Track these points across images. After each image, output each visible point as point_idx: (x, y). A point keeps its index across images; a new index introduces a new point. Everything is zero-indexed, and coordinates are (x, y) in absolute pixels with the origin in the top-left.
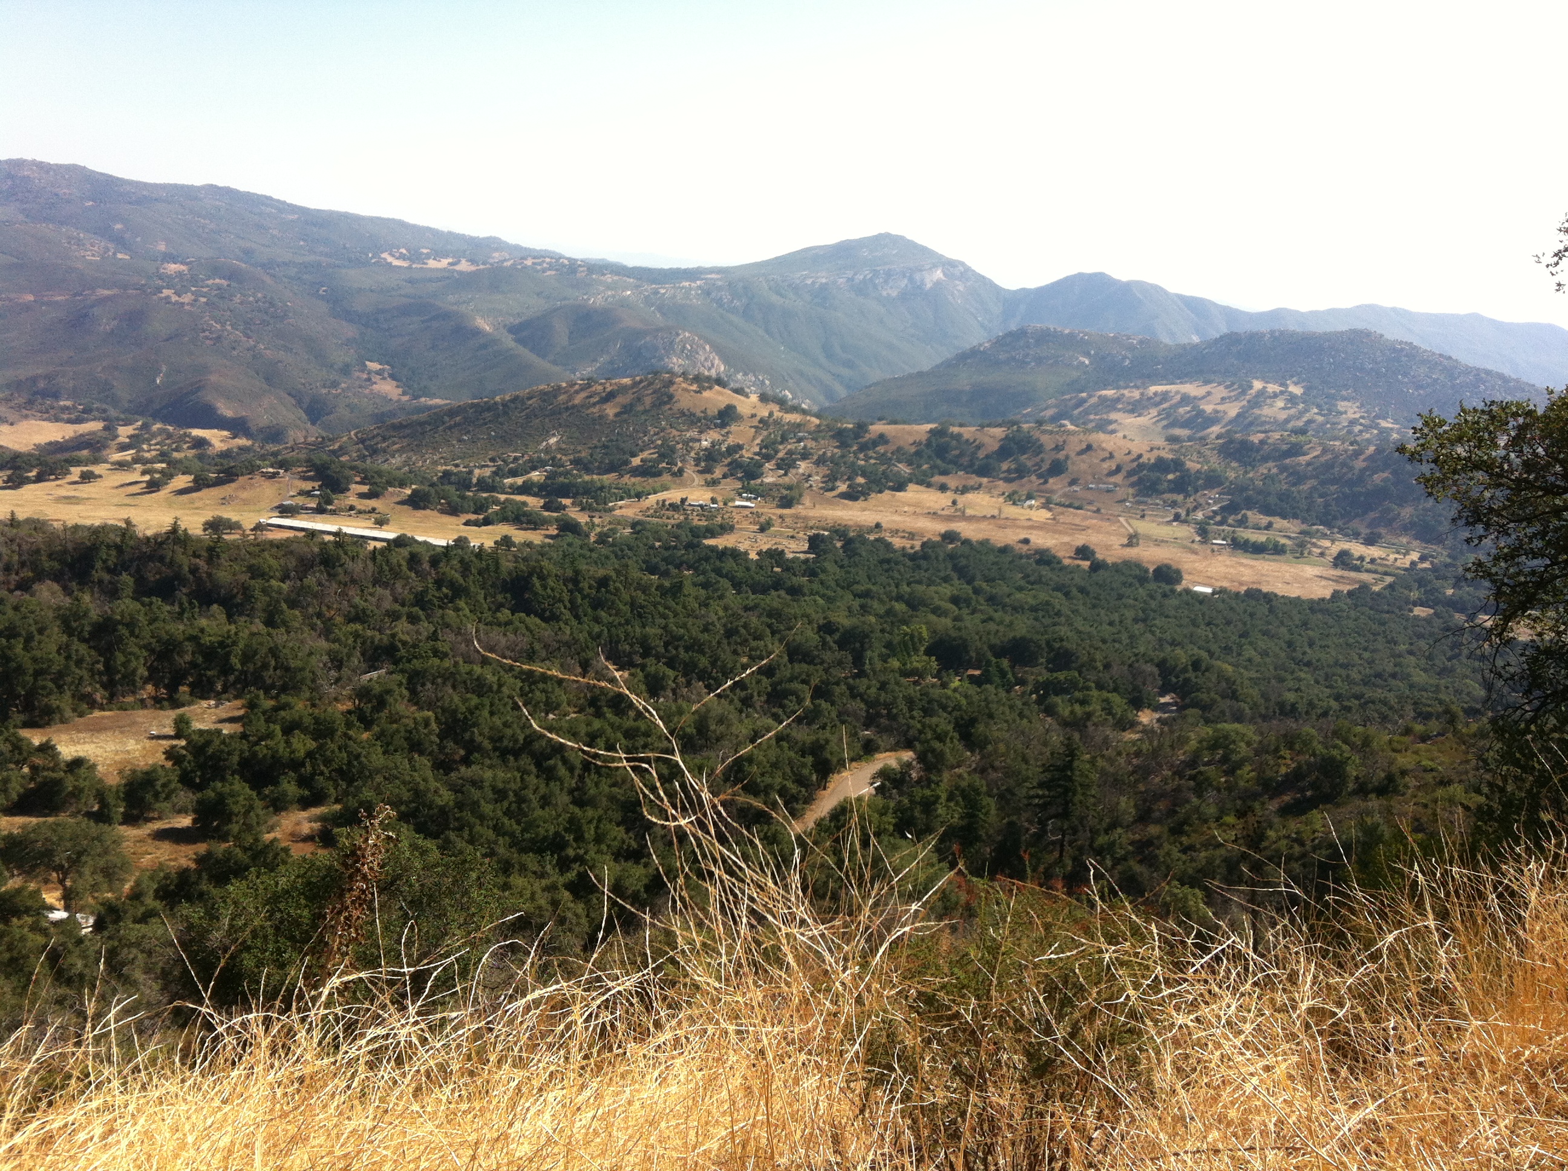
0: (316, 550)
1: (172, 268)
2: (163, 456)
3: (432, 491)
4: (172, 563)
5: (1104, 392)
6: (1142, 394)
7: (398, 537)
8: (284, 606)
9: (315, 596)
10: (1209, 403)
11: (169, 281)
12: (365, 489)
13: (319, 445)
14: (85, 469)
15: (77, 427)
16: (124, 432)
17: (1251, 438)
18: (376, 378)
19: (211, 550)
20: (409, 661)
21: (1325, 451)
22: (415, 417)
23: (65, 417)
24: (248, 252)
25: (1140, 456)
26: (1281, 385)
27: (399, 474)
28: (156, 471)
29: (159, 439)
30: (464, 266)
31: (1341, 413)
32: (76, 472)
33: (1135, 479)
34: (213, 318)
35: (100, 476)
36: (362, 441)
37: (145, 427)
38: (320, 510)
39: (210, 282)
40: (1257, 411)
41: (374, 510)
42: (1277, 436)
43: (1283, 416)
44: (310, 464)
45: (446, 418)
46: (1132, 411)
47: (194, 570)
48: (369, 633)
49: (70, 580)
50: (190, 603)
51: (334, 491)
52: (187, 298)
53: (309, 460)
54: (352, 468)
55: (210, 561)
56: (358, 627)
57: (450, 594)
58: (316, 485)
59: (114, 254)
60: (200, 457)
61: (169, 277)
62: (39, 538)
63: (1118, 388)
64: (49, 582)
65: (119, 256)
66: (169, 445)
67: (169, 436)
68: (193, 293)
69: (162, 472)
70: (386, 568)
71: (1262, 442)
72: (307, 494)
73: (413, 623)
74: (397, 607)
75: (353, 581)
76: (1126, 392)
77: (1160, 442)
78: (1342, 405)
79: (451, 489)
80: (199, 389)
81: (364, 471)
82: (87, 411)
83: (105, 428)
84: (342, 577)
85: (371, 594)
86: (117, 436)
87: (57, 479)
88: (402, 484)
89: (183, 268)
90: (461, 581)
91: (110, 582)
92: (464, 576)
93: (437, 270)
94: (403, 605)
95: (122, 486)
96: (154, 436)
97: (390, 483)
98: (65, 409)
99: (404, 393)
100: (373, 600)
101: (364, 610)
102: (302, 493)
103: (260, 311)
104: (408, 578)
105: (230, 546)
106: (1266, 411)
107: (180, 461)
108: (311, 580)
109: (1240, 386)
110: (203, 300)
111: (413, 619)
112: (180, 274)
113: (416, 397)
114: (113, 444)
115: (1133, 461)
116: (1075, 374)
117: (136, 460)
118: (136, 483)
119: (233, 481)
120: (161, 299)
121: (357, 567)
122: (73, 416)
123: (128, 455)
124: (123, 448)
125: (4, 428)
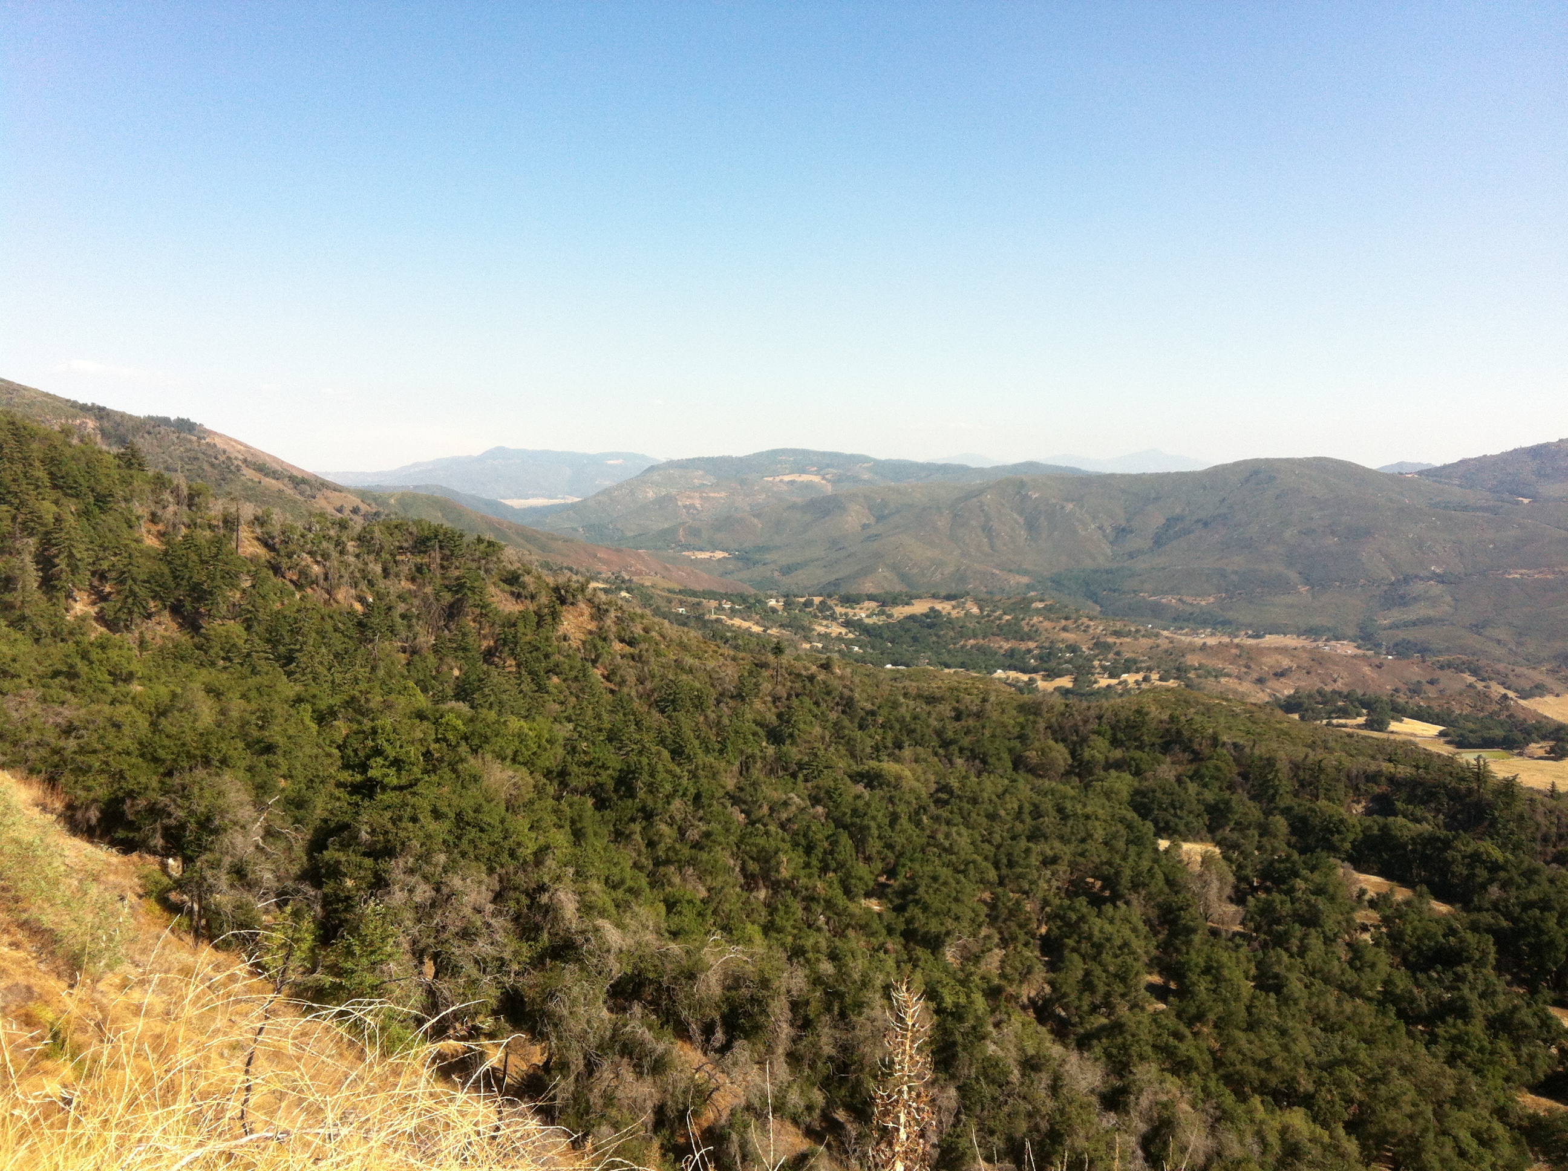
125: (1549, 699)
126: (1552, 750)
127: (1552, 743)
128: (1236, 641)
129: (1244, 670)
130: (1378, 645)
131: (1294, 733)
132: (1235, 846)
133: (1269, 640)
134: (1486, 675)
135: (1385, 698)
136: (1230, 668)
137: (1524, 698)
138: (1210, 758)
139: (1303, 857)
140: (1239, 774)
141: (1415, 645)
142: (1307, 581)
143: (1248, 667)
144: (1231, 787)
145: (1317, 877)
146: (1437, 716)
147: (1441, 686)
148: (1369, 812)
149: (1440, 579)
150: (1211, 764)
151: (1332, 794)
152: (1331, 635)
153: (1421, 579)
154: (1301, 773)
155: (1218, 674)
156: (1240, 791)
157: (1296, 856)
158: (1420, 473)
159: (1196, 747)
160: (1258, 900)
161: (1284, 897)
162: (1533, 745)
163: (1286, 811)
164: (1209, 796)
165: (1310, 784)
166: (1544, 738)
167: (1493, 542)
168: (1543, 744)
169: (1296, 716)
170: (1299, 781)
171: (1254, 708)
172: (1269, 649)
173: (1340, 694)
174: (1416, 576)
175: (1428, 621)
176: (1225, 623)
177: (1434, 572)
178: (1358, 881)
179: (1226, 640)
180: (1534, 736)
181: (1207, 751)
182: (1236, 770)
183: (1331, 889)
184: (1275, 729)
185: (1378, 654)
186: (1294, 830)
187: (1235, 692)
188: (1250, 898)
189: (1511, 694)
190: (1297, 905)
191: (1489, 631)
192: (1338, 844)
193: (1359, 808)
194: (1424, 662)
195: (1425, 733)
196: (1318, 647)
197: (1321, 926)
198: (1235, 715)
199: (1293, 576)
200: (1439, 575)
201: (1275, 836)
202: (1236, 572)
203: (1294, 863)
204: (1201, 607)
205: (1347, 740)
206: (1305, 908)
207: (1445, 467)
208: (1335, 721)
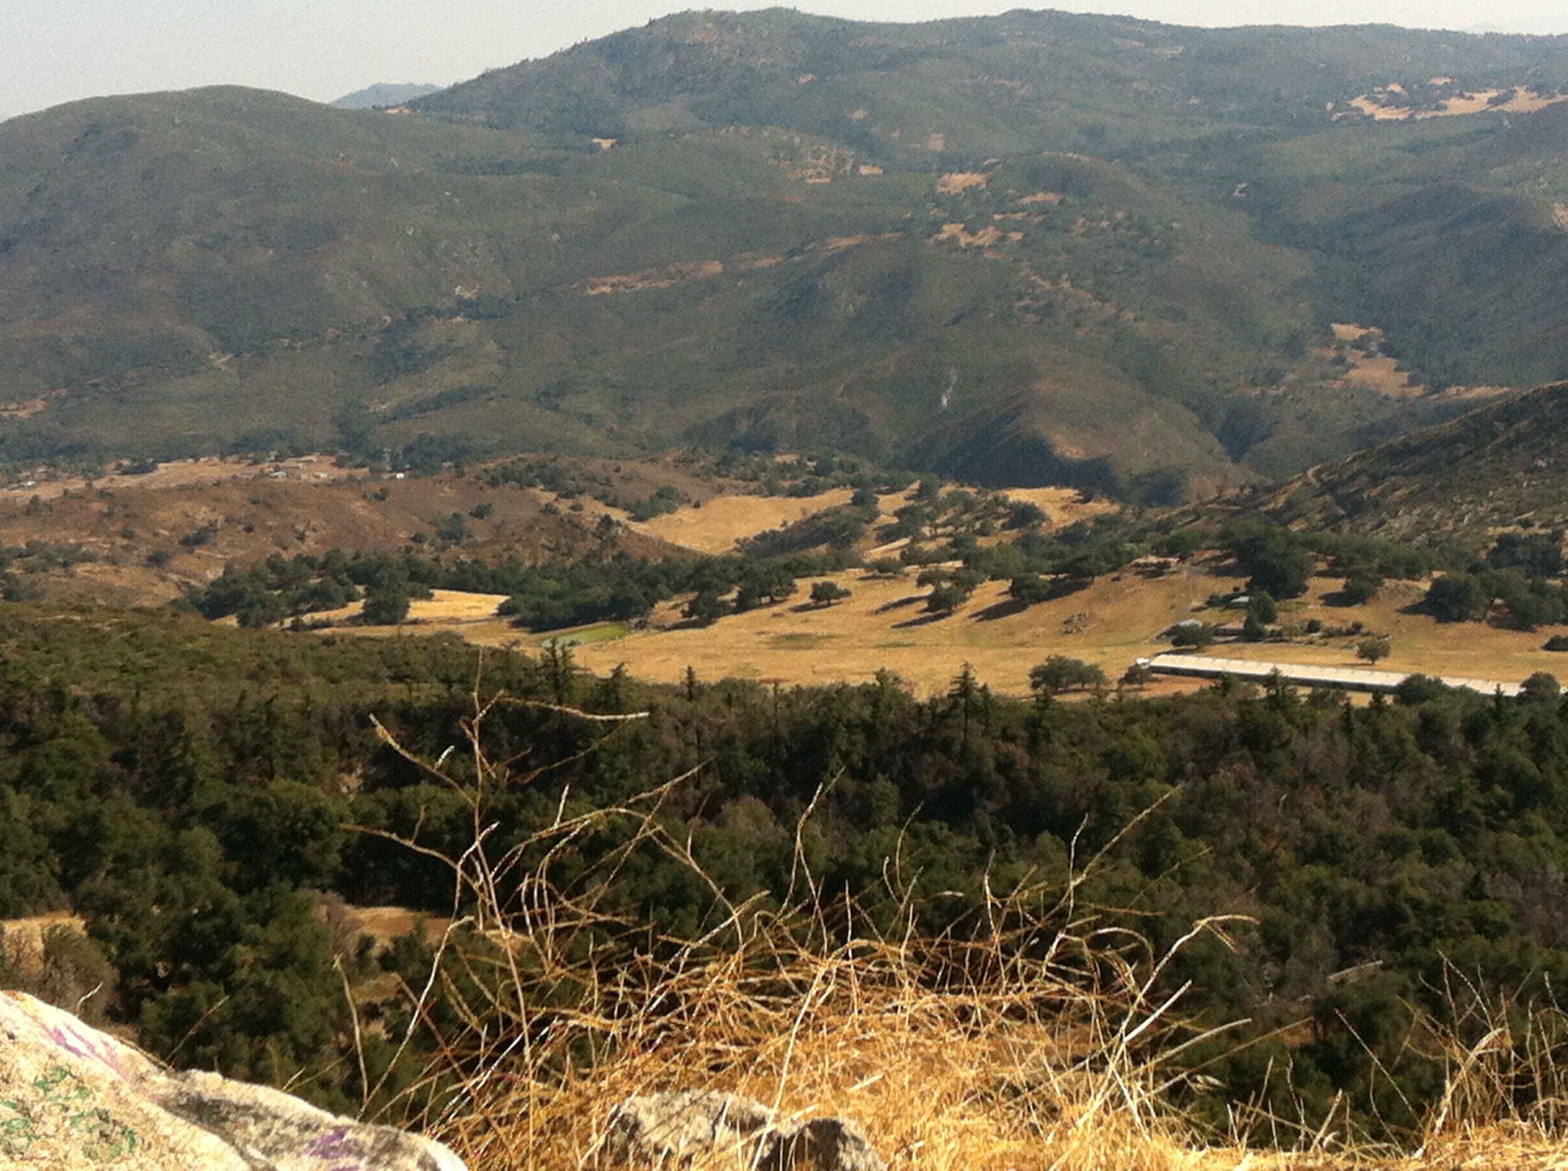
0: (1232, 715)
1: (958, 181)
2: (958, 547)
3: (1474, 580)
4: (963, 756)
7: (1408, 682)
8: (1176, 833)
9: (1236, 809)
11: (953, 207)
12: (1337, 585)
13: (1247, 503)
14: (819, 580)
15: (805, 502)
16: (889, 505)
18: (1354, 356)
19: (1033, 724)
20: (1426, 942)
22: (1432, 430)
23: (787, 484)
24: (1095, 133)
27: (1405, 551)
28: (945, 576)
29: (950, 513)
30: (1524, 101)
32: (804, 586)
34: (1036, 269)
35: (847, 593)
36: (1330, 488)
37: (925, 491)
38: (1251, 635)
39: (1027, 200)
41: (1357, 627)
44: (1228, 542)
45: (1499, 426)
47: (1005, 766)
48: (1345, 884)
49: (789, 793)
50: (1002, 832)
51: (1276, 595)
52: (986, 237)
53: (1223, 536)
54: (1311, 544)
55: (1032, 746)
56: (1321, 871)
57: (1510, 797)
58: (1241, 582)
59: (855, 167)
60: (1026, 544)
61: (955, 200)
62: (731, 716)
64: (750, 798)
65: (864, 170)
66: (970, 524)
67: (969, 506)
68: (998, 225)
69: (953, 577)
70: (1373, 747)
72: (1225, 603)
73: (1431, 863)
74: (1401, 829)
75: (1310, 777)
79: (1515, 577)
80: (1018, 411)
81: (1333, 549)
82: (823, 470)
83: (857, 501)
84: (1287, 770)
85: (1348, 804)
86: (877, 514)
87: (773, 602)
88: (1413, 571)
89: (977, 178)
90: (1532, 769)
91: (858, 795)
92: (1539, 759)
93: (1466, 117)
94: (1412, 824)
95: (885, 609)
96: (941, 508)
97: (1387, 571)
98: (784, 470)
99: (1413, 382)
100: (1352, 816)
101: (1332, 838)
102: (1213, 602)
103: (1121, 245)
104: (1419, 767)
105: (1069, 715)
107: (987, 553)
108: (1224, 778)
110: (1017, 236)
111: (1434, 854)
112: (971, 191)
113: (1438, 387)
114: (870, 530)
117: (909, 558)
118: (909, 601)
119: (1083, 586)
120: (941, 243)
121: (1314, 748)
122: (799, 482)
123: (893, 550)
124: (888, 535)
125: (685, 514)
126: (693, 609)
127: (691, 596)
128: (98, 484)
129: (121, 541)
130: (377, 456)
131: (220, 656)
132: (111, 906)
133: (169, 473)
134: (571, 485)
135: (396, 557)
136: (93, 543)
137: (641, 519)
138: (54, 734)
139: (247, 900)
140: (114, 758)
141: (442, 444)
142: (226, 345)
143: (127, 534)
144: (101, 788)
145: (274, 934)
146: (493, 576)
147: (497, 519)
148: (370, 785)
149: (472, 310)
150: (53, 747)
151: (299, 763)
152: (284, 445)
153: (439, 314)
154: (236, 733)
155: (70, 558)
156: (116, 791)
157: (233, 900)
158: (413, 105)
159: (22, 718)
160: (164, 1004)
161: (212, 987)
162: (661, 604)
163: (213, 815)
164: (56, 815)
165: (256, 751)
166: (679, 588)
167: (555, 228)
168: (677, 599)
169: (232, 621)
170: (233, 749)
171: (137, 619)
172: (167, 491)
173: (310, 562)
174: (429, 310)
175: (459, 397)
176: (73, 451)
177: (460, 301)
178: (356, 924)
179: (78, 485)
180: (662, 588)
181: (43, 724)
182: (106, 749)
183: (303, 952)
184: (184, 653)
185: (376, 472)
186: (231, 848)
187: (108, 590)
188: (147, 1004)
189: (618, 515)
190: (240, 997)
191: (570, 402)
192: (315, 860)
193: (352, 782)
194: (461, 475)
195: (475, 613)
196: (263, 475)
197: (288, 1028)
198: (101, 639)
199: (198, 336)
200: (468, 304)
201: (195, 870)
202: (81, 342)
203: (229, 915)
204: (22, 422)
205: (324, 651)
206: (254, 998)
207: (456, 89)
208: (307, 618)
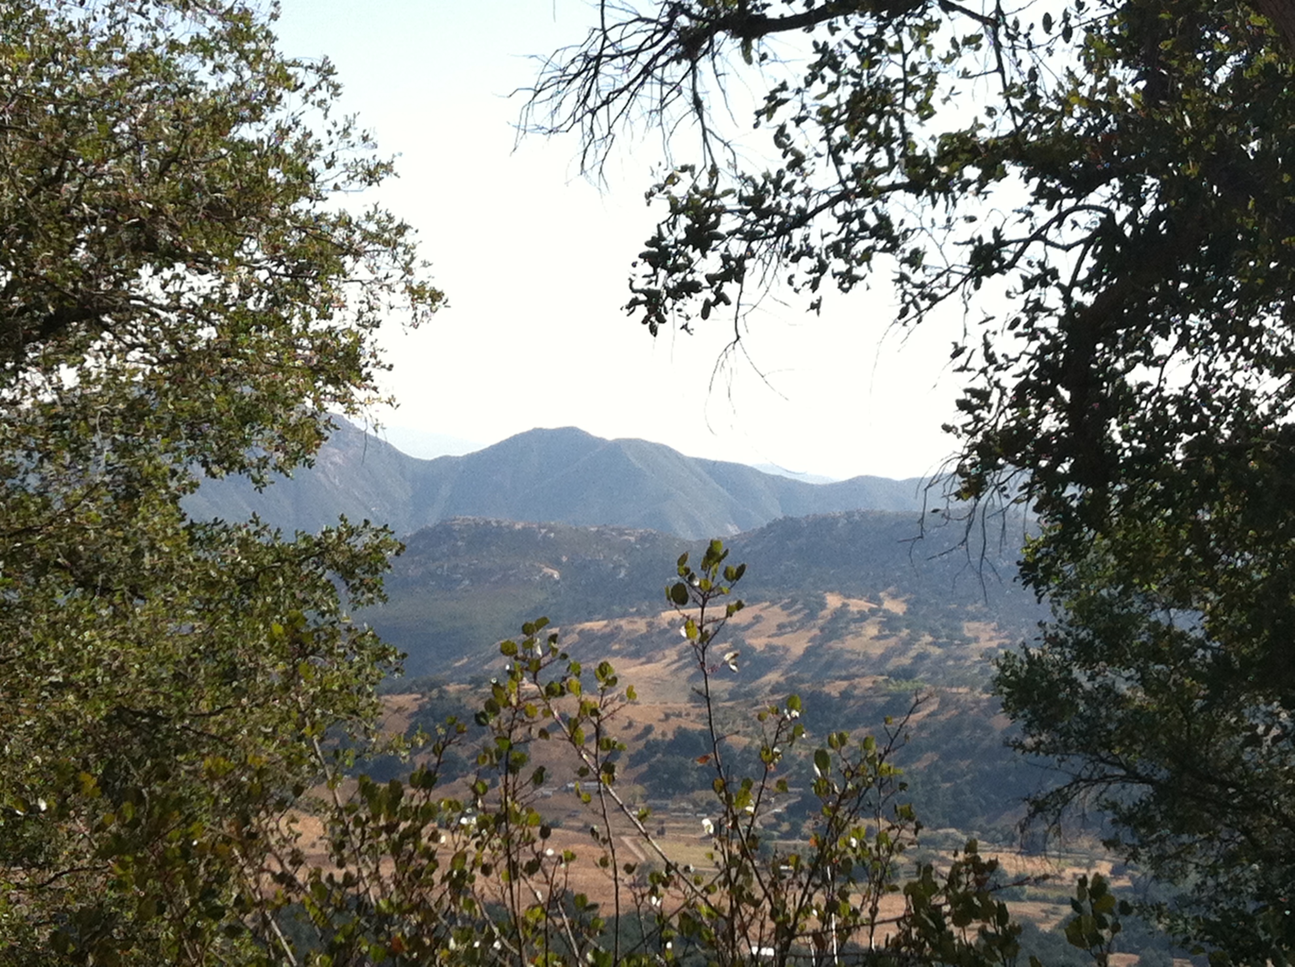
5: (588, 625)
6: (650, 625)
10: (759, 634)
17: (826, 689)
21: (944, 704)
25: (648, 729)
26: (870, 600)
31: (968, 641)
33: (644, 768)
40: (836, 645)
42: (867, 683)
43: (877, 650)
46: (636, 655)
63: (609, 616)
71: (845, 695)
76: (623, 623)
77: (682, 703)
78: (969, 628)
106: (850, 643)
109: (806, 606)
115: (638, 738)
116: (539, 597)
